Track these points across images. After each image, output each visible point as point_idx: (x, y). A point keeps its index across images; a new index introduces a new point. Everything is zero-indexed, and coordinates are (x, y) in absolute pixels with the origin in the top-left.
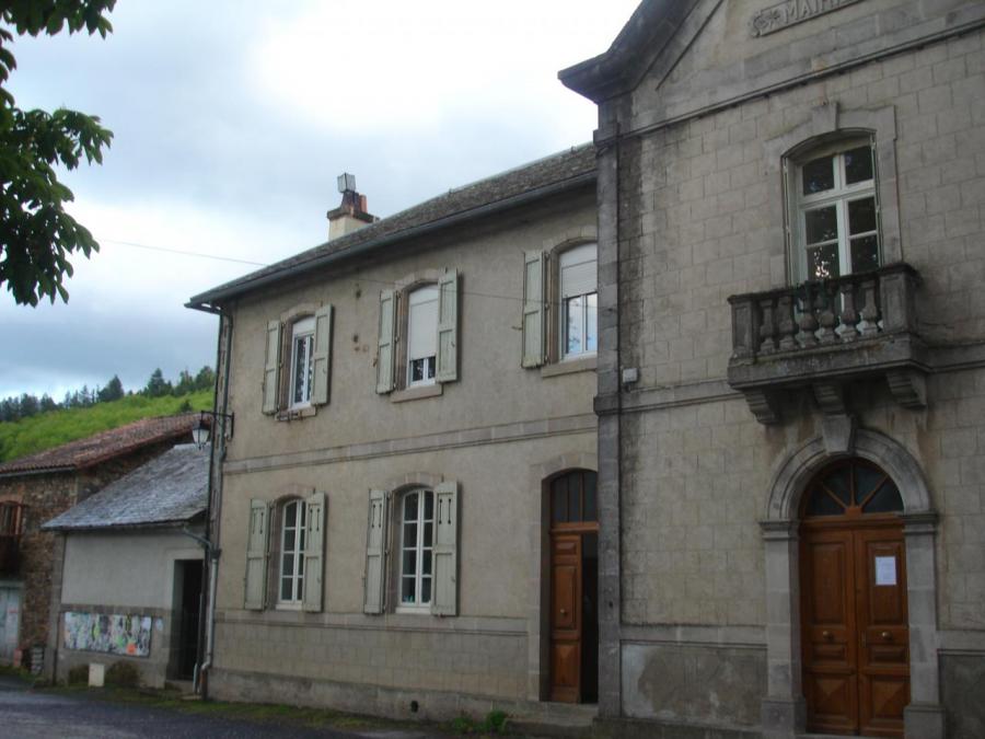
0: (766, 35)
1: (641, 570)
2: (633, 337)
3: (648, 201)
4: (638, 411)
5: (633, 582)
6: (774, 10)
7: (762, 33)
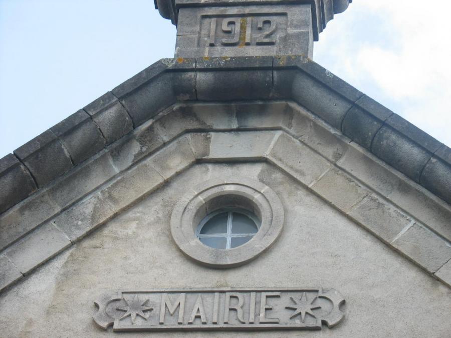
0: (120, 331)
6: (143, 298)
7: (116, 326)
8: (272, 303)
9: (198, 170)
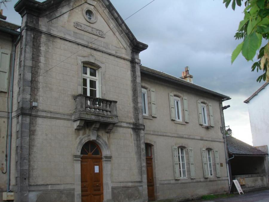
0: (78, 29)
1: (36, 167)
2: (36, 93)
3: (43, 53)
4: (37, 116)
5: (33, 171)
6: (81, 24)
7: (77, 28)
8: (97, 31)
9: (85, 4)
